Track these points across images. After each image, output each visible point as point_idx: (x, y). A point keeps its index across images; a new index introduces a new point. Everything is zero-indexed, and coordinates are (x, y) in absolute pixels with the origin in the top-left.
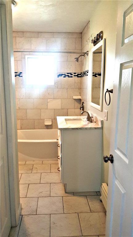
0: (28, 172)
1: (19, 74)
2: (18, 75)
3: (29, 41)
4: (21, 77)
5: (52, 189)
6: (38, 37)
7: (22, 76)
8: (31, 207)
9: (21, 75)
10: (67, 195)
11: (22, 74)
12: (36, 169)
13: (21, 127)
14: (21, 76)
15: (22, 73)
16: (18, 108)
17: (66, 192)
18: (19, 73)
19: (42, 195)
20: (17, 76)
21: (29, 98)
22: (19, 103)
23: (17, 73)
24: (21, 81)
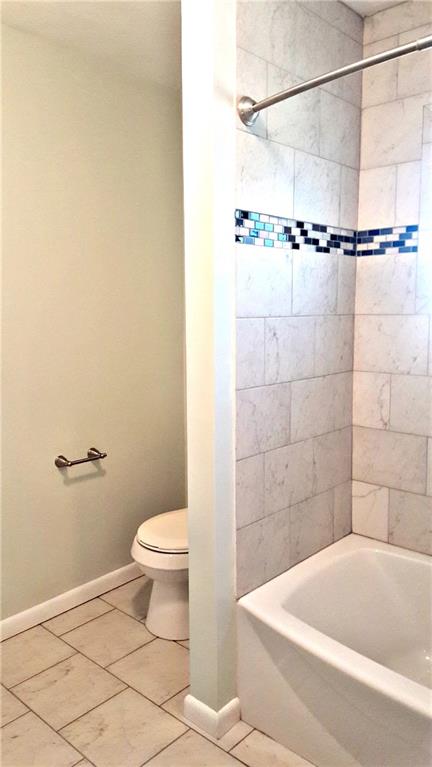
1: (401, 236)
2: (396, 244)
4: (411, 255)
7: (415, 249)
9: (409, 243)
11: (414, 234)
13: (390, 534)
14: (407, 250)
15: (415, 228)
16: (380, 425)
18: (404, 231)
20: (388, 251)
22: (386, 396)
23: (388, 231)
24: (409, 275)
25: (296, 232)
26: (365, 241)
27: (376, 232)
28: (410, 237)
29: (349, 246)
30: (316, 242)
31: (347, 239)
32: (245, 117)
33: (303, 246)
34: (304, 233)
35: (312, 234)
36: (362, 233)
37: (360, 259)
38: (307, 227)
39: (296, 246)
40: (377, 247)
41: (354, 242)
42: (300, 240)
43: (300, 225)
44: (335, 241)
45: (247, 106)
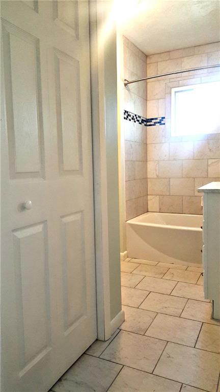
0: (157, 276)
1: (160, 120)
2: (159, 123)
3: (177, 64)
4: (164, 126)
5: (189, 307)
6: (193, 55)
7: (164, 124)
8: (139, 322)
9: (162, 122)
10: (213, 322)
11: (164, 120)
12: (172, 275)
13: (160, 209)
14: (162, 124)
15: (164, 118)
16: (156, 177)
17: (213, 318)
18: (161, 119)
19: (167, 311)
20: (156, 124)
21: (174, 160)
22: (157, 168)
23: (156, 119)
24: (163, 131)
25: (135, 117)
26: (150, 122)
27: (153, 119)
28: (163, 120)
29: (145, 123)
30: (138, 121)
31: (145, 121)
32: (126, 85)
33: (137, 122)
34: (136, 118)
35: (138, 119)
36: (148, 119)
37: (148, 127)
38: (137, 116)
39: (135, 122)
40: (153, 123)
41: (146, 122)
42: (136, 120)
43: (136, 115)
44: (143, 121)
45: (126, 82)
